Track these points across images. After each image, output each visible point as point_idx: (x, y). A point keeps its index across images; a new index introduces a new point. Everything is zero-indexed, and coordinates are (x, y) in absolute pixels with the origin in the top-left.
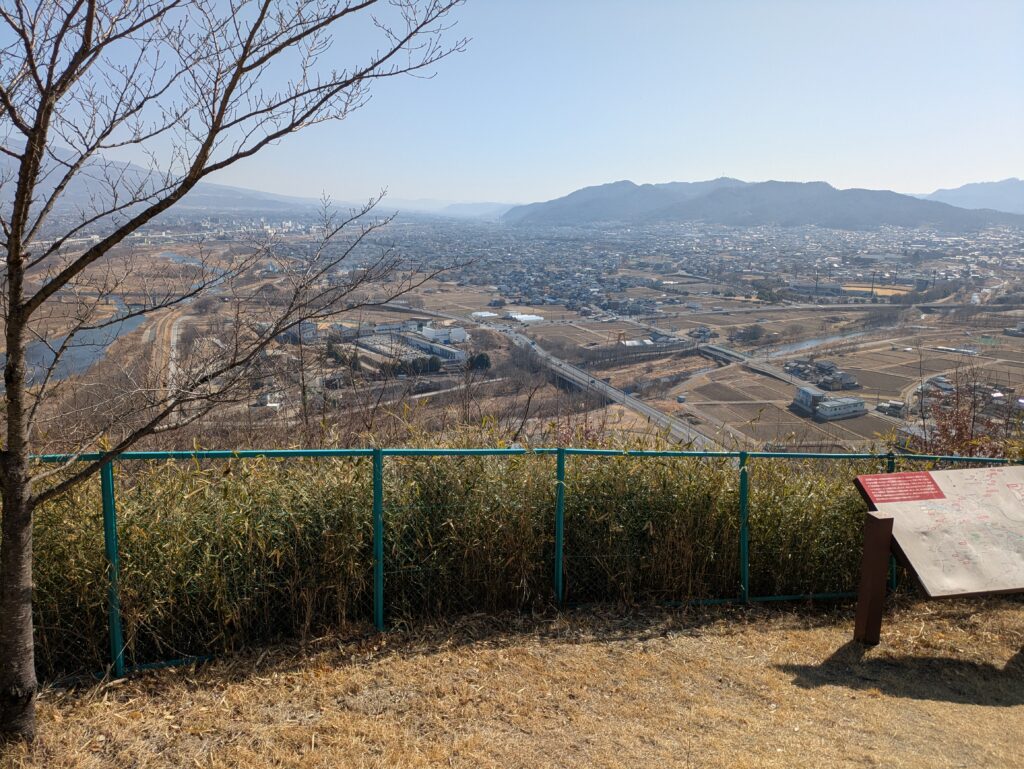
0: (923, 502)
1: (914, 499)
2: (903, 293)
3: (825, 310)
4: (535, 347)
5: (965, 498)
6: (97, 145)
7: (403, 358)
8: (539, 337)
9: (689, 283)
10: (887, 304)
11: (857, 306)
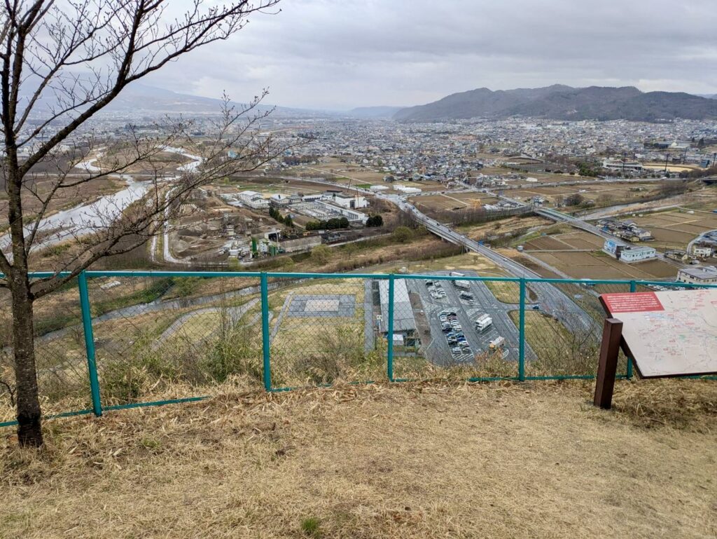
0: (647, 313)
1: (642, 311)
2: (689, 170)
3: (630, 183)
4: (415, 211)
5: (678, 311)
6: (62, 63)
7: (322, 219)
8: (418, 204)
9: (528, 163)
10: (677, 179)
11: (654, 179)
